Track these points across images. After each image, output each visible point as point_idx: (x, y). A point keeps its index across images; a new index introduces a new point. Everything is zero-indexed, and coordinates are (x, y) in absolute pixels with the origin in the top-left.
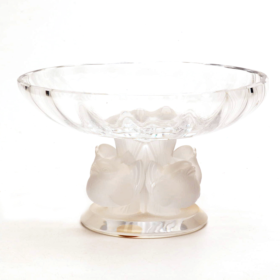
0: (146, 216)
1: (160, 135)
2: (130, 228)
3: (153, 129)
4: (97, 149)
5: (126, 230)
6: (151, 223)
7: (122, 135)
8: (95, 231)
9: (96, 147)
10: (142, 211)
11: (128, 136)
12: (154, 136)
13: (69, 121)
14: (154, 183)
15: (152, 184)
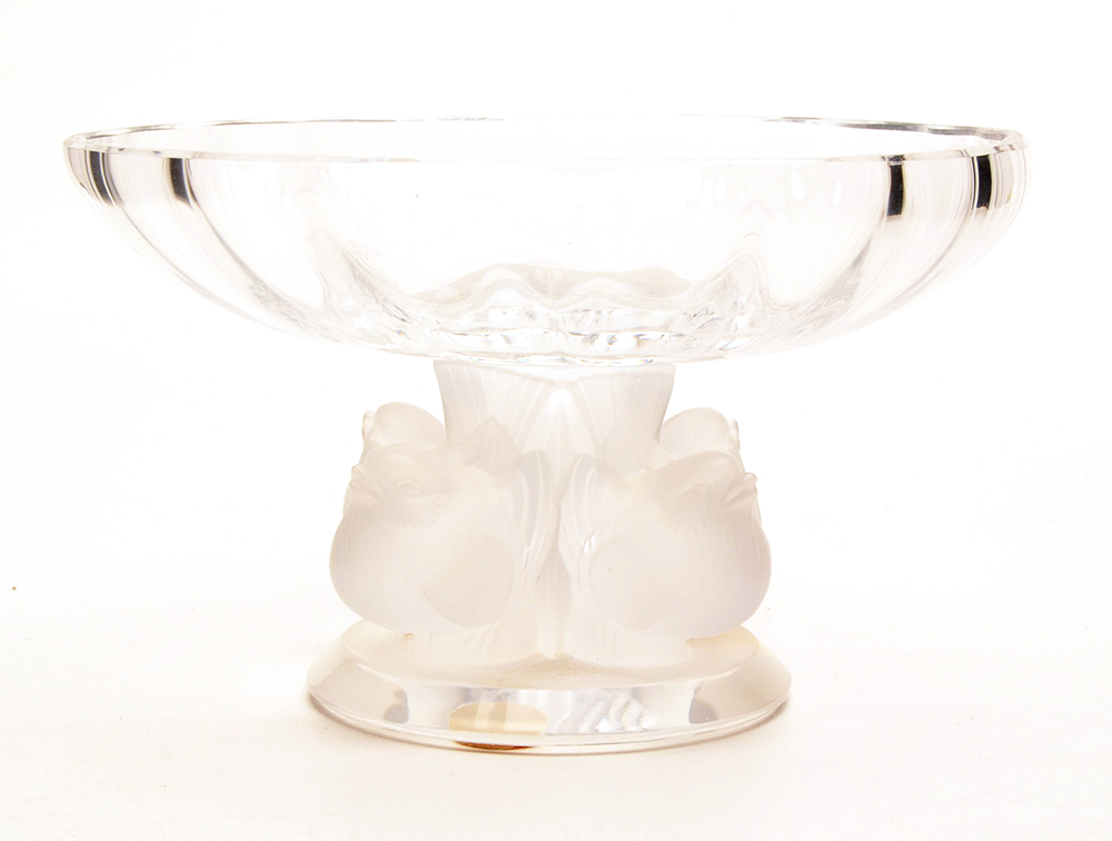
0: (559, 668)
1: (626, 342)
2: (499, 715)
3: (599, 312)
4: (370, 424)
5: (481, 723)
6: (569, 695)
7: (474, 342)
8: (364, 726)
9: (365, 417)
10: (546, 648)
11: (499, 344)
12: (600, 345)
13: (265, 287)
14: (593, 538)
15: (587, 543)
